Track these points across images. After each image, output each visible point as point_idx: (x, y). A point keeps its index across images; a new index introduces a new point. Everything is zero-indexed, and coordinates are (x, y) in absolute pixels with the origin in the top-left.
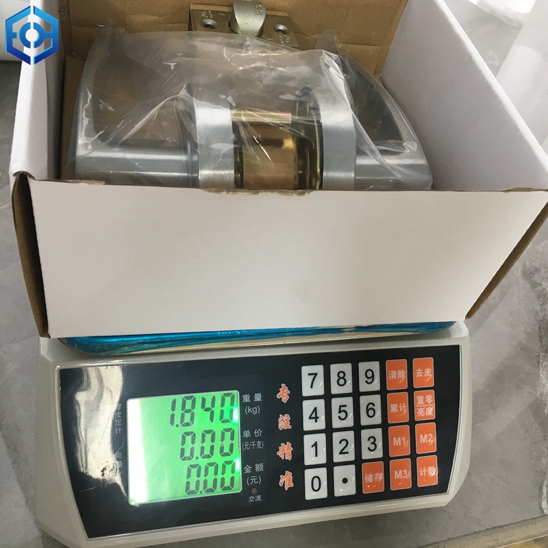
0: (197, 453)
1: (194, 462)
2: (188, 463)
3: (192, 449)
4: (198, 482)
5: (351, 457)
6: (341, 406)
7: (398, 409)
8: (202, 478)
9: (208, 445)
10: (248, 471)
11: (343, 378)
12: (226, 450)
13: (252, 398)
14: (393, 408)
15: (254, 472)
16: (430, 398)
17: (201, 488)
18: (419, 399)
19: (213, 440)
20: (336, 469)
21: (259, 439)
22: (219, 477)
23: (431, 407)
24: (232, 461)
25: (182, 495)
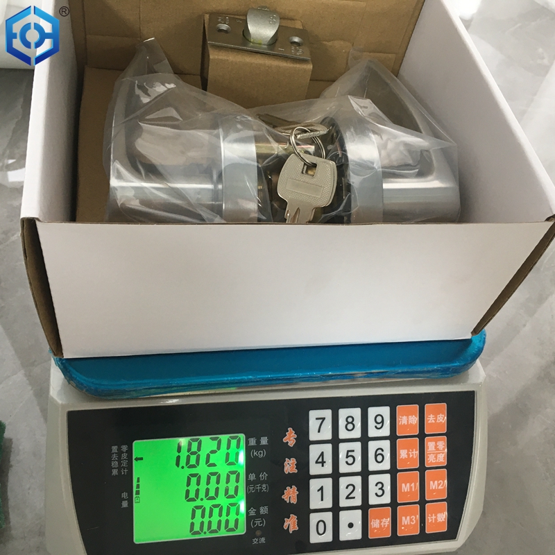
7: (408, 455)
14: (402, 454)
16: (442, 444)
18: (430, 445)
21: (264, 482)
23: (443, 453)
24: (237, 504)
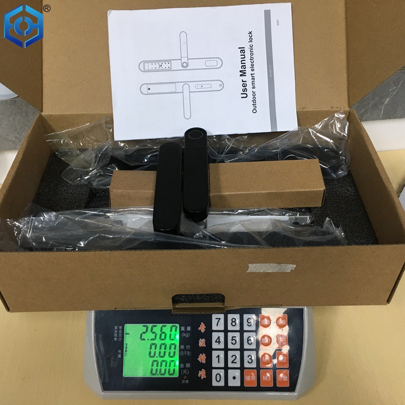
0: (157, 354)
1: (155, 359)
2: (152, 359)
3: (155, 353)
4: (157, 370)
5: (238, 365)
6: (233, 337)
8: (159, 368)
9: (162, 351)
10: (182, 366)
11: (235, 322)
12: (172, 354)
13: (186, 329)
15: (185, 368)
17: (158, 373)
19: (165, 349)
20: (230, 371)
22: (167, 368)
25: (148, 375)
